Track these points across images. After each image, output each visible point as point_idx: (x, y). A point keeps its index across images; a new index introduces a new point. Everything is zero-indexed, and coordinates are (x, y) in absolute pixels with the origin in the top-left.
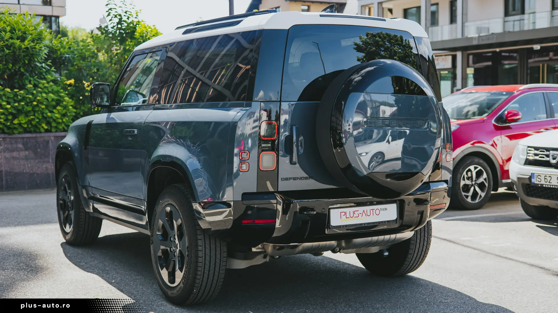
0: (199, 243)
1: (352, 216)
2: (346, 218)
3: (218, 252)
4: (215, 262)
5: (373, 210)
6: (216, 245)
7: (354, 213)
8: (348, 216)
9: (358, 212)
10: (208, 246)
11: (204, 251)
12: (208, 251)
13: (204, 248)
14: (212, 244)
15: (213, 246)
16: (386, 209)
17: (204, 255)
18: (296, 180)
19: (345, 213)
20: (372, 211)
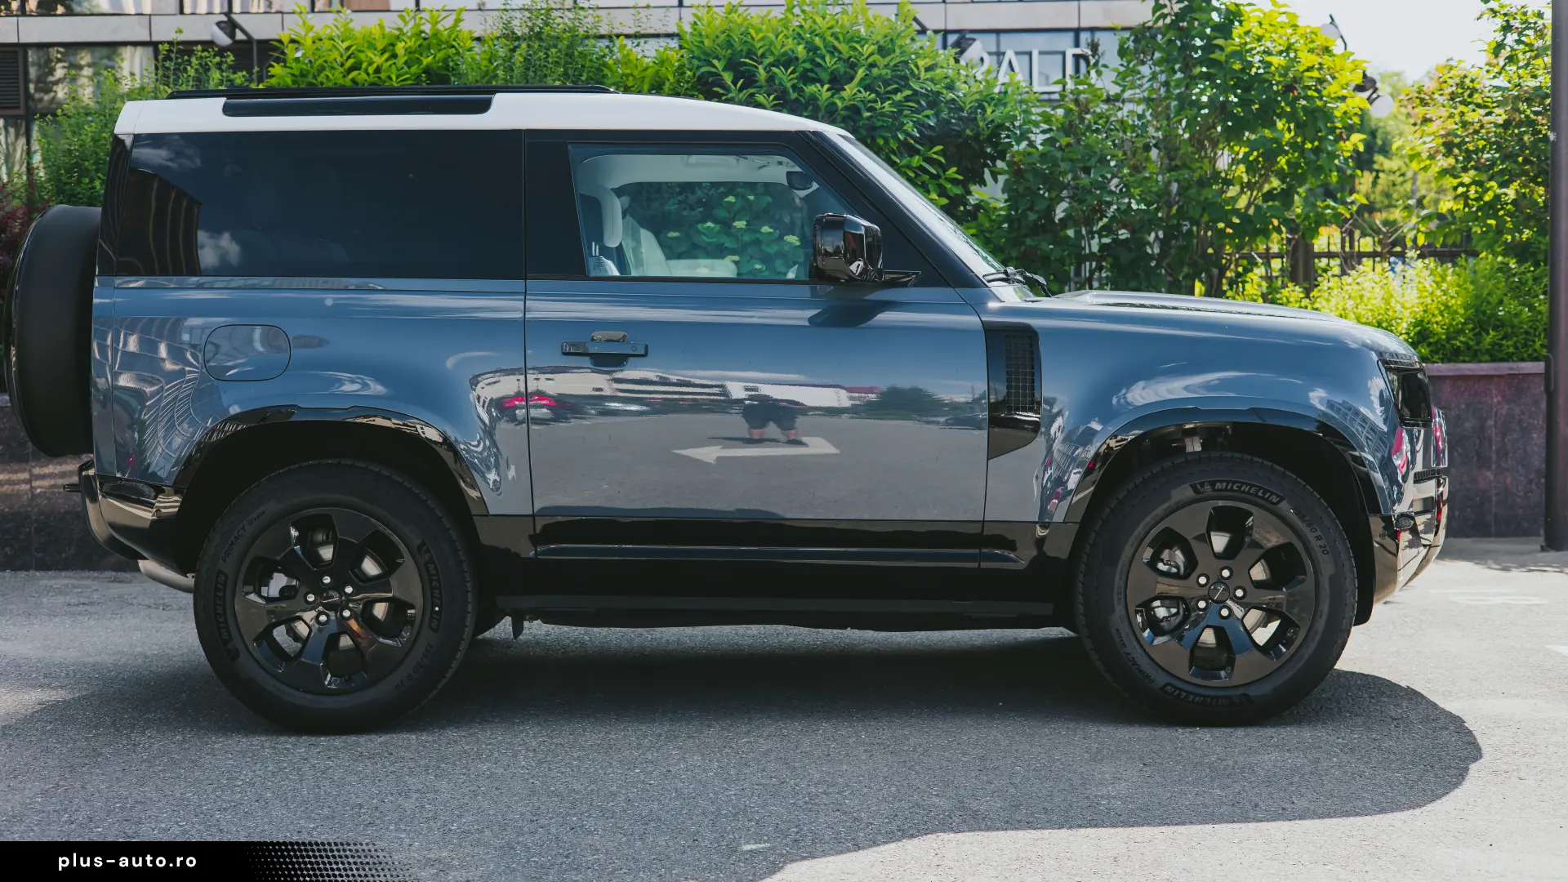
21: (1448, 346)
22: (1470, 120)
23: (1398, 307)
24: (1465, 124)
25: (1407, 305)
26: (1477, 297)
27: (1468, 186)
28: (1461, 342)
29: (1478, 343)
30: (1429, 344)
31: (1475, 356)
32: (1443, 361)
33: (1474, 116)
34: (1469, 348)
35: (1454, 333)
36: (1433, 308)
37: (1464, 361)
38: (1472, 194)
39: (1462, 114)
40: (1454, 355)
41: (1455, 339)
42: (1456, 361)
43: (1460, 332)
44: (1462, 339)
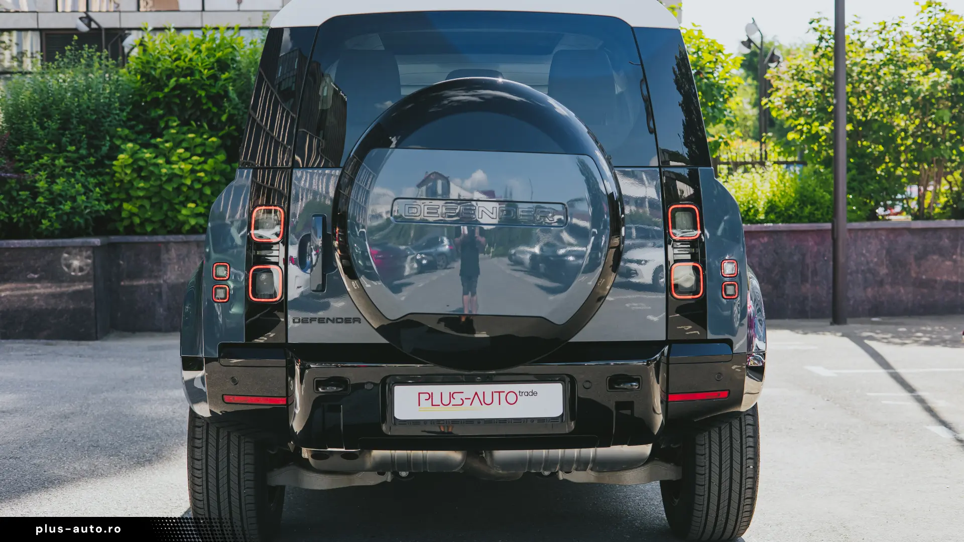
0: (197, 433)
1: (446, 401)
2: (432, 405)
3: (233, 454)
4: (228, 471)
5: (499, 392)
6: (229, 439)
7: (451, 396)
8: (437, 400)
9: (463, 396)
10: (212, 441)
11: (204, 448)
12: (212, 451)
13: (204, 444)
14: (221, 437)
15: (223, 442)
16: (534, 394)
17: (204, 456)
18: (324, 323)
19: (431, 396)
20: (496, 395)
21: (786, 214)
22: (800, 90)
23: (759, 193)
24: (796, 92)
25: (765, 192)
26: (802, 188)
27: (803, 125)
28: (793, 212)
29: (802, 212)
30: (775, 213)
31: (800, 220)
32: (783, 222)
33: (803, 87)
34: (797, 215)
35: (789, 207)
36: (778, 193)
37: (794, 223)
38: (805, 129)
39: (795, 86)
40: (789, 219)
41: (789, 210)
42: (789, 222)
43: (792, 206)
44: (794, 210)
